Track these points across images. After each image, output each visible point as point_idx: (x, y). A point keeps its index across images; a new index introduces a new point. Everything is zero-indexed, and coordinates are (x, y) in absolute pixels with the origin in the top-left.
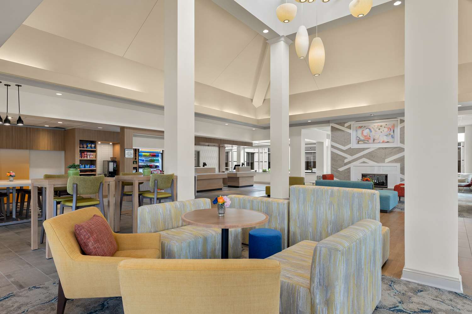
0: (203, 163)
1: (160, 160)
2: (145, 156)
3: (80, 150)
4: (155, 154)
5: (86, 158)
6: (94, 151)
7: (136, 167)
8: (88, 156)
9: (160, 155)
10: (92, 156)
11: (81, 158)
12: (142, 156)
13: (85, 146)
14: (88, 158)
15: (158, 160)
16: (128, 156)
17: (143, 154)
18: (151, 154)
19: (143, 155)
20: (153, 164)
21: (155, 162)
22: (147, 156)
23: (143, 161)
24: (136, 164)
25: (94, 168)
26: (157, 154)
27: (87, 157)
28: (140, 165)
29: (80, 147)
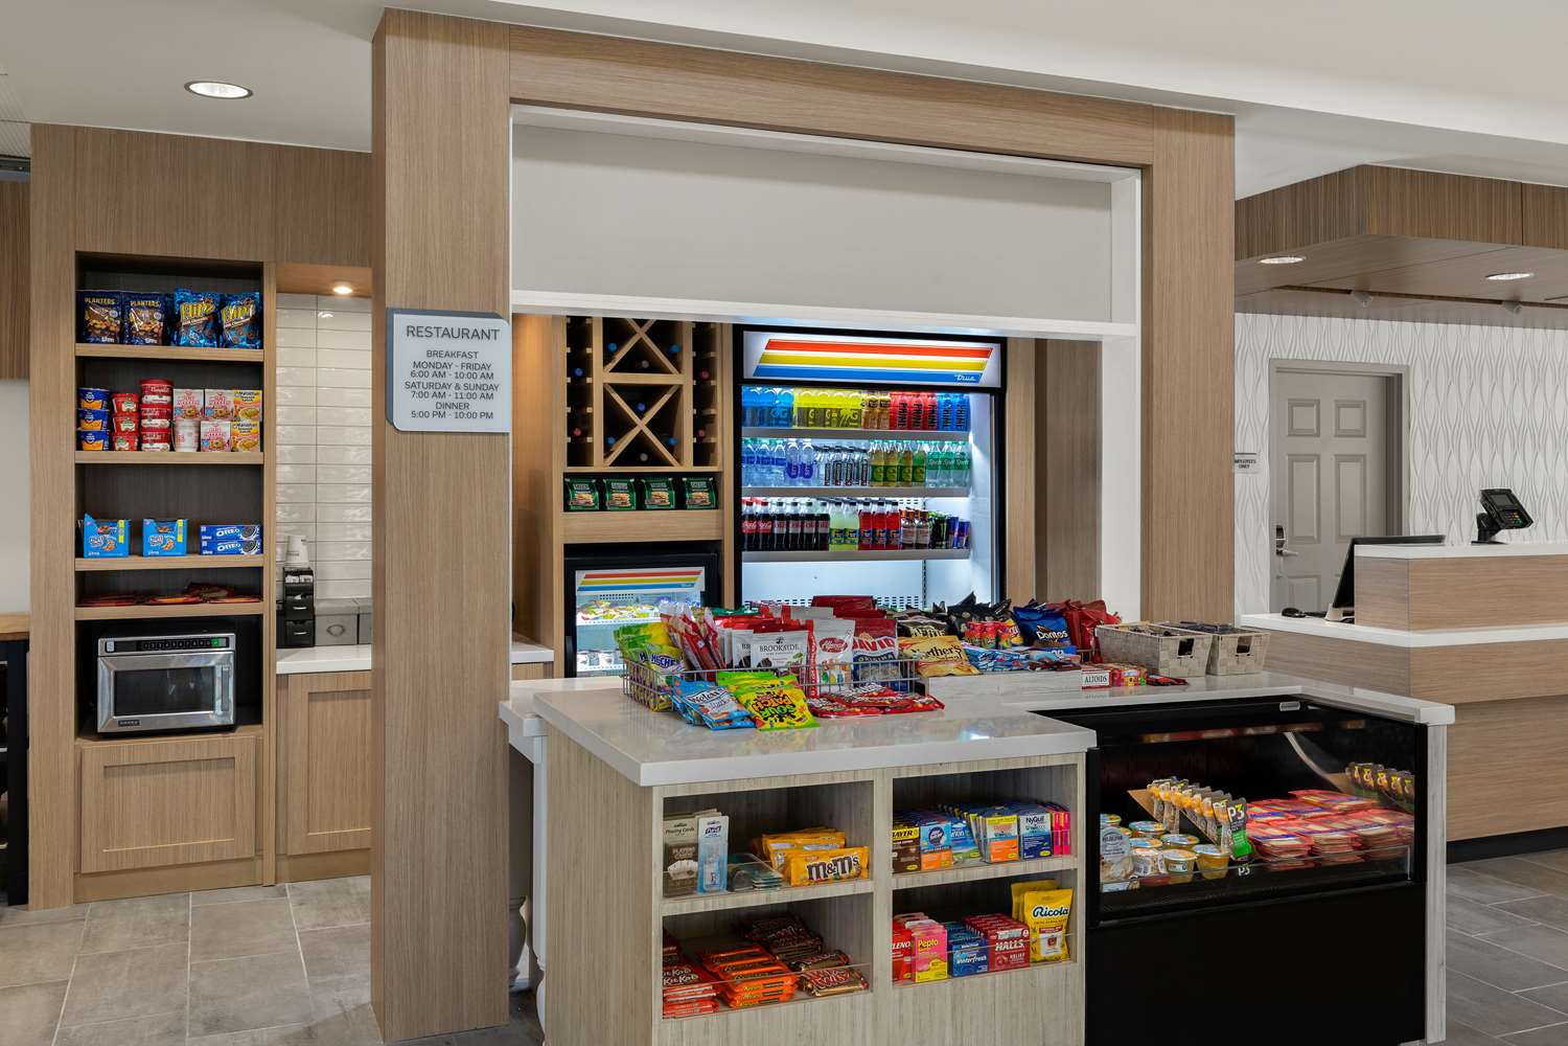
0: (1488, 496)
1: (981, 463)
2: (818, 421)
3: (83, 363)
4: (925, 398)
5: (155, 452)
6: (252, 375)
7: (711, 536)
8: (185, 430)
9: (979, 407)
10: (226, 427)
11: (111, 448)
12: (780, 421)
13: (145, 318)
14: (186, 450)
15: (963, 464)
16: (429, 404)
17: (801, 398)
18: (884, 404)
19: (804, 412)
20: (906, 504)
21: (930, 482)
22: (840, 420)
23: (798, 470)
24: (716, 504)
25: (249, 559)
26: (955, 398)
27: (169, 437)
28: (752, 517)
29: (83, 333)
